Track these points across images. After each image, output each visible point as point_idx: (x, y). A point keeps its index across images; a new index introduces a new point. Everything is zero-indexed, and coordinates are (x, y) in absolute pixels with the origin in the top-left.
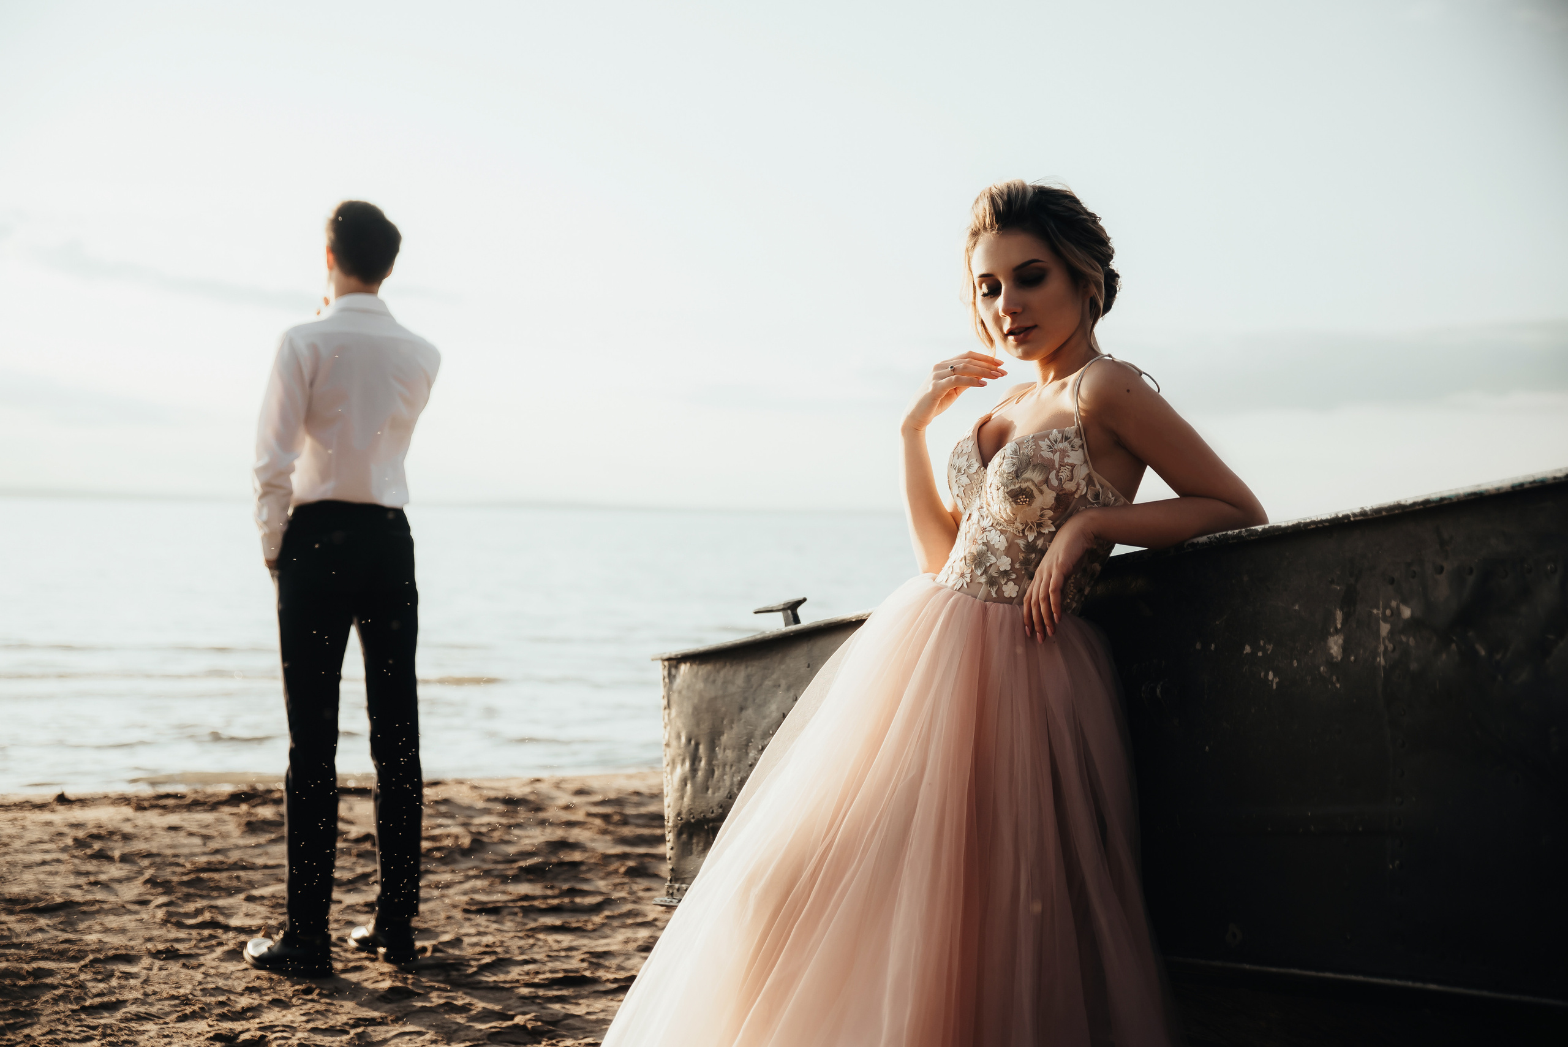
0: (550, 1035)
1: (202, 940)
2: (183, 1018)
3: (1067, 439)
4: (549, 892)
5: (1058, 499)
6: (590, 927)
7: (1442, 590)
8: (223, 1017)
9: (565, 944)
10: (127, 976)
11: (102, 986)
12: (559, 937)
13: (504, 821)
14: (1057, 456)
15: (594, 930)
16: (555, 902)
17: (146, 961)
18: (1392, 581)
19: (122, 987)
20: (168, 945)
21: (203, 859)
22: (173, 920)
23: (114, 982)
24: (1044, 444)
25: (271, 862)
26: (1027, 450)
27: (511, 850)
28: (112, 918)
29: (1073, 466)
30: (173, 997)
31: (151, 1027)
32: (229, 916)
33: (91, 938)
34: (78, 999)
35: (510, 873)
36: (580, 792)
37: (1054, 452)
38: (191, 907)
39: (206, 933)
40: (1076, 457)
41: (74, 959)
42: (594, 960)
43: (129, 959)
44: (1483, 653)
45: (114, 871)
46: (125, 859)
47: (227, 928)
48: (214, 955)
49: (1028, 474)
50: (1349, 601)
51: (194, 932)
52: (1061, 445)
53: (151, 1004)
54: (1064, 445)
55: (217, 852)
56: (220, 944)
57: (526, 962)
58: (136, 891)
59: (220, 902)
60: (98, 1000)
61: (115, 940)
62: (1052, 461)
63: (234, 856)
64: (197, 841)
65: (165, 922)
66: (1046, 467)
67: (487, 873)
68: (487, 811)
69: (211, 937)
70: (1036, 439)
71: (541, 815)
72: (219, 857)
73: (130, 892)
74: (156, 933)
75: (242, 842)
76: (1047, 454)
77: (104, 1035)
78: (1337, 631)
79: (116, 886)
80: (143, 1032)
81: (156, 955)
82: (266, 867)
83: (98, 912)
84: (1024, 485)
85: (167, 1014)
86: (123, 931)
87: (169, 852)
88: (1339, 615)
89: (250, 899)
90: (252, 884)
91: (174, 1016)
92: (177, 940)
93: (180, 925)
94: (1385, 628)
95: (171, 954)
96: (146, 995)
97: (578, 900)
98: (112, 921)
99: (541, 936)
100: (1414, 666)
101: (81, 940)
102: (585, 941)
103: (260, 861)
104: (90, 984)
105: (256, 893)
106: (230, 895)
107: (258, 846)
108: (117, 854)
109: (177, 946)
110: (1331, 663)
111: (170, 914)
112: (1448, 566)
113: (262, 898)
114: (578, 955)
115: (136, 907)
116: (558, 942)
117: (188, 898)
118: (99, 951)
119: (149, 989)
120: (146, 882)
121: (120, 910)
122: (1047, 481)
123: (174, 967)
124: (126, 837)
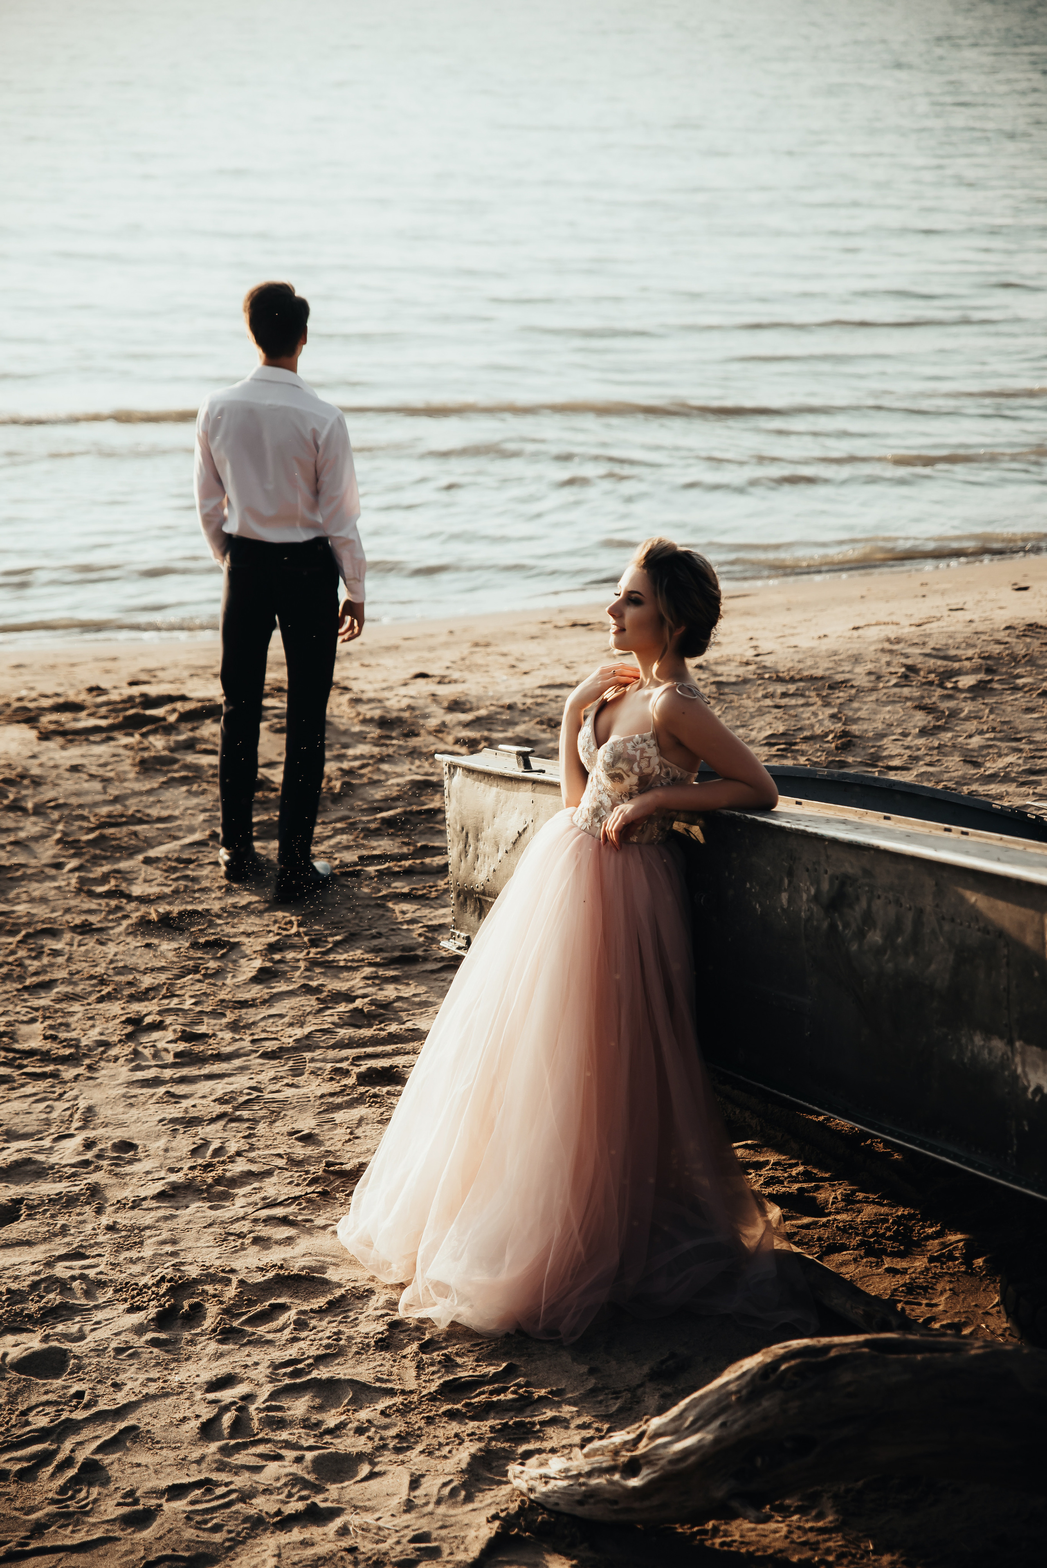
0: (381, 1018)
1: (110, 912)
2: (101, 1000)
3: (645, 741)
4: (405, 850)
5: (640, 779)
6: (434, 894)
7: (825, 886)
8: (132, 998)
9: (408, 916)
10: (55, 953)
11: (36, 963)
12: (405, 906)
13: (376, 750)
14: (638, 754)
15: (436, 898)
16: (407, 863)
17: (67, 936)
18: (807, 870)
19: (52, 965)
20: (83, 917)
21: (104, 810)
22: (84, 889)
23: (45, 960)
24: (629, 745)
25: (165, 813)
26: (620, 749)
27: (378, 794)
28: (35, 885)
29: (650, 758)
30: (91, 977)
31: (76, 1007)
32: (131, 882)
33: (21, 908)
34: (21, 978)
35: (373, 826)
36: (455, 706)
37: (636, 750)
38: (98, 871)
39: (113, 903)
40: (652, 752)
41: (12, 933)
42: (430, 935)
43: (53, 933)
44: (841, 928)
45: (31, 827)
46: (39, 810)
47: (130, 898)
48: (121, 929)
49: (620, 765)
50: (790, 874)
51: (103, 902)
52: (641, 746)
53: (75, 984)
54: (644, 745)
55: (116, 800)
56: (126, 917)
57: (374, 937)
58: (51, 853)
59: (123, 865)
60: (35, 980)
61: (41, 911)
62: (635, 756)
63: (133, 805)
64: (97, 786)
65: (79, 891)
66: (631, 760)
67: (351, 827)
68: (361, 738)
69: (119, 908)
70: (624, 741)
71: (414, 742)
72: (118, 808)
73: (47, 851)
74: (73, 903)
75: (138, 786)
76: (631, 752)
77: (45, 1018)
78: (785, 890)
79: (33, 845)
80: (72, 1014)
81: (75, 929)
82: (160, 820)
83: (23, 878)
84: (618, 772)
85: (90, 993)
86: (43, 900)
87: (74, 801)
88: (786, 881)
89: (148, 861)
90: (150, 843)
91: (94, 997)
92: (90, 912)
93: (91, 894)
94: (805, 897)
95: (85, 929)
96: (71, 974)
97: (427, 860)
98: (37, 889)
99: (390, 905)
100: (815, 923)
101: (13, 912)
102: (426, 911)
103: (155, 812)
104: (28, 962)
105: (152, 853)
106: (131, 856)
107: (150, 792)
108: (30, 805)
109: (92, 919)
110: (783, 909)
111: (82, 881)
112: (829, 872)
113: (157, 860)
114: (417, 929)
115: (53, 872)
116: (403, 912)
117: (96, 860)
118: (28, 924)
119: (74, 968)
120: (59, 841)
121: (40, 876)
122: (631, 770)
123: (91, 942)
124: (37, 782)
